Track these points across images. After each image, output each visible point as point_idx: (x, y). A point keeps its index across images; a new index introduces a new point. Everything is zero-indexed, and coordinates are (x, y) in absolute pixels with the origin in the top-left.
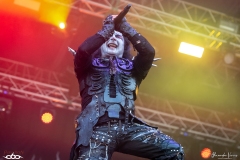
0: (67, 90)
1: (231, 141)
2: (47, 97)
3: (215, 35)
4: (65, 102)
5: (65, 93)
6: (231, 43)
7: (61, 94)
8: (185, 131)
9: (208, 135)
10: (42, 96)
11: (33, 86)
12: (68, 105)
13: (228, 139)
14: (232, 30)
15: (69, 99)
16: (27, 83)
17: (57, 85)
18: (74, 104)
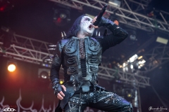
1: (112, 77)
4: (1, 51)
12: (2, 54)
13: (109, 76)
14: (116, 5)
15: (4, 49)
18: (7, 53)
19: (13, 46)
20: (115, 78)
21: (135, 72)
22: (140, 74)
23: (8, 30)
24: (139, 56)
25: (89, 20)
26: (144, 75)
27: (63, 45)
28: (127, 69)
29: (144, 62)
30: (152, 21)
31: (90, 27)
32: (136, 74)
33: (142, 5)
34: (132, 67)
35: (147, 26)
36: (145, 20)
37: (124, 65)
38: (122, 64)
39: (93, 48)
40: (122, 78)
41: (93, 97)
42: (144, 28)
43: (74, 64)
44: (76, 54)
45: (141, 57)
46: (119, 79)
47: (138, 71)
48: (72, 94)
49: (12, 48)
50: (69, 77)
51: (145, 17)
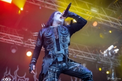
0: (22, 38)
1: (95, 59)
2: (13, 41)
3: (89, 13)
4: (22, 43)
5: (22, 39)
6: (96, 17)
7: (20, 40)
8: (75, 56)
9: (85, 57)
10: (11, 41)
11: (7, 36)
12: (23, 45)
13: (93, 59)
14: (96, 11)
15: (24, 42)
16: (4, 35)
17: (17, 35)
18: (26, 44)
19: (30, 40)
20: (97, 60)
21: (111, 57)
22: (115, 58)
23: (26, 30)
24: (114, 46)
25: (60, 14)
26: (118, 59)
27: (43, 32)
28: (106, 55)
29: (118, 50)
30: (120, 22)
31: (61, 18)
32: (112, 58)
33: (114, 12)
34: (110, 53)
35: (117, 25)
36: (116, 21)
37: (105, 52)
38: (103, 52)
39: (64, 32)
40: (102, 61)
41: (65, 66)
42: (115, 27)
43: (51, 43)
44: (52, 36)
45: (116, 47)
46: (99, 61)
47: (114, 56)
48: (51, 64)
49: (29, 41)
50: (48, 52)
51: (116, 19)
